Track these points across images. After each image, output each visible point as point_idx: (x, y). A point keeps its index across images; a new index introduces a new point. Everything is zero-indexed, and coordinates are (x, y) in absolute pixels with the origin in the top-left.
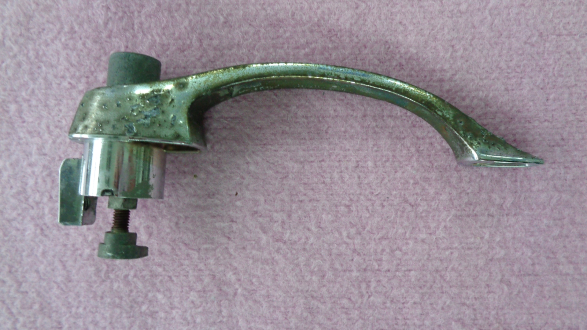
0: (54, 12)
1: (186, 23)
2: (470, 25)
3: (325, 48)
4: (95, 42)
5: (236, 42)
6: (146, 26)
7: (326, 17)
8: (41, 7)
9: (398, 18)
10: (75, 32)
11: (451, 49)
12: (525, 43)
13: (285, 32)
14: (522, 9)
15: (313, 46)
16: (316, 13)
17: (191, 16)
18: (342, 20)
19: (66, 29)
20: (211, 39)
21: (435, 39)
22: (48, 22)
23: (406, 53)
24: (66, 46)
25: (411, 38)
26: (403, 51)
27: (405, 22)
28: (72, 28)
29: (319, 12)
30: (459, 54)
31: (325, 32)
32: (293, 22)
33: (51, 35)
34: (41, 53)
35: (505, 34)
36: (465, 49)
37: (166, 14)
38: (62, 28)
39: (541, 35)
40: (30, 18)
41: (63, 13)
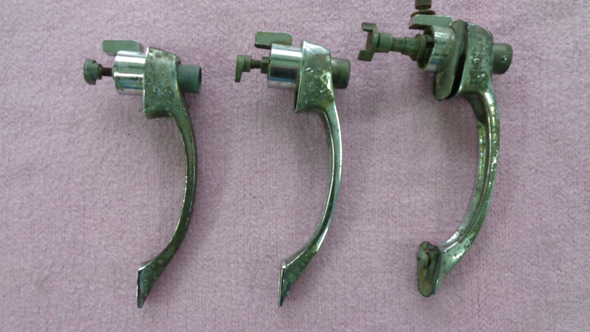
0: (235, 30)
1: (227, 107)
2: (222, 269)
3: (212, 186)
4: (218, 54)
5: (217, 135)
6: (227, 83)
7: (229, 187)
8: (238, 23)
9: (227, 228)
10: (224, 42)
11: (209, 258)
12: (211, 301)
13: (221, 163)
14: (230, 299)
15: (213, 179)
16: (231, 181)
17: (231, 109)
18: (227, 196)
19: (226, 37)
20: (218, 121)
21: (215, 249)
22: (229, 27)
23: (208, 233)
24: (215, 37)
25: (215, 236)
26: (209, 231)
27: (225, 232)
28: (226, 40)
29: (232, 183)
30: (206, 263)
31: (220, 186)
32: (226, 168)
33: (222, 29)
34: (212, 22)
35: (217, 289)
36: (208, 266)
37: (233, 95)
38: (226, 35)
39: (215, 309)
40: (232, 16)
41: (234, 36)
